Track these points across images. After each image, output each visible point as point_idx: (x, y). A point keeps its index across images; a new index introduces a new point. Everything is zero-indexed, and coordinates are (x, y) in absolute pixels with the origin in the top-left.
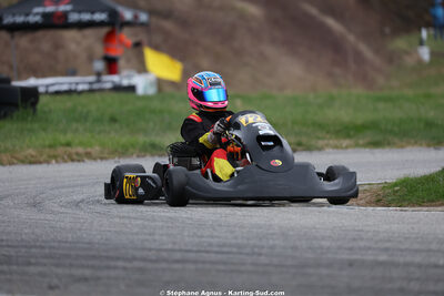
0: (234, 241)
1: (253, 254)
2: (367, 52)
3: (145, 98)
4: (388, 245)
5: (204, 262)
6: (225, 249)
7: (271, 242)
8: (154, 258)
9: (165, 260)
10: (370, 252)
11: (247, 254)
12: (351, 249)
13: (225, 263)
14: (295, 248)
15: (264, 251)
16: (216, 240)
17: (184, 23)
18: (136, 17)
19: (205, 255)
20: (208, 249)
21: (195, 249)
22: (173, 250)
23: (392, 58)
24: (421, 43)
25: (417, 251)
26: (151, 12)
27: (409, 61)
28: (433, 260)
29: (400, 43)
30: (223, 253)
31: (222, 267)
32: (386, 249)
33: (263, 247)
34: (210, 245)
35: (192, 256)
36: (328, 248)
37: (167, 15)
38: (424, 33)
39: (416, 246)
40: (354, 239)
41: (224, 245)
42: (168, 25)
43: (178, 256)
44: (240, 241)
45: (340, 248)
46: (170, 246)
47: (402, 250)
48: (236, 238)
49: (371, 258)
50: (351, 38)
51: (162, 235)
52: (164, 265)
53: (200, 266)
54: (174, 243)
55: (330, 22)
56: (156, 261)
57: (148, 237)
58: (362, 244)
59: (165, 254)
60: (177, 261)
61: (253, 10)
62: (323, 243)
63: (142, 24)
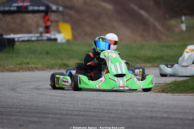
0: (100, 107)
1: (109, 113)
2: (158, 26)
3: (61, 44)
4: (167, 110)
5: (87, 116)
6: (96, 110)
7: (116, 108)
8: (65, 113)
9: (71, 115)
10: (159, 113)
11: (106, 113)
12: (151, 111)
14: (127, 110)
15: (113, 111)
16: (93, 106)
17: (79, 11)
18: (58, 9)
19: (88, 113)
21: (83, 110)
22: (74, 110)
23: (169, 29)
24: (182, 22)
25: (180, 113)
26: (65, 7)
27: (177, 30)
28: (187, 117)
29: (173, 22)
30: (95, 112)
31: (95, 118)
32: (167, 112)
33: (113, 110)
34: (90, 108)
35: (82, 113)
36: (141, 111)
37: (72, 8)
38: (183, 18)
39: (180, 111)
40: (153, 107)
42: (72, 12)
43: (76, 113)
44: (103, 107)
45: (146, 111)
46: (72, 109)
47: (173, 112)
48: (101, 105)
49: (160, 115)
50: (151, 20)
51: (68, 104)
52: (69, 117)
53: (85, 117)
54: (74, 107)
55: (143, 12)
56: (66, 115)
57: (62, 104)
58: (156, 109)
59: (70, 112)
60: (75, 115)
61: (109, 6)
62: (139, 108)
63: (60, 12)
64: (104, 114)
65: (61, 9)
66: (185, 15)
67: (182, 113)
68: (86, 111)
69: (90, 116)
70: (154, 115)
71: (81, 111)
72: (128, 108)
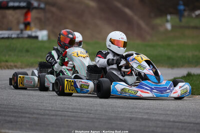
0: (79, 107)
1: (88, 113)
2: (143, 24)
3: (43, 42)
4: (148, 111)
5: (65, 116)
6: (75, 111)
7: (96, 108)
8: (42, 113)
9: (48, 115)
10: (140, 114)
11: (85, 113)
12: (131, 112)
13: (74, 117)
14: (106, 111)
15: (92, 112)
17: (61, 8)
18: (39, 5)
19: (66, 113)
20: (67, 110)
22: (51, 110)
23: (154, 28)
24: (167, 21)
25: (161, 114)
26: (46, 4)
27: (162, 29)
28: (168, 119)
29: (158, 21)
30: (73, 112)
31: (73, 119)
32: (147, 113)
33: (92, 110)
34: (68, 108)
35: (60, 113)
36: (121, 112)
37: (54, 5)
38: (169, 17)
39: (161, 112)
40: (133, 108)
41: (75, 109)
42: (54, 9)
43: (54, 113)
44: (82, 107)
45: (126, 112)
46: (50, 108)
47: (154, 114)
49: (140, 117)
50: (136, 18)
51: (47, 103)
52: (47, 117)
53: (63, 118)
54: (52, 107)
55: (127, 11)
56: (44, 115)
58: (136, 110)
59: (47, 112)
60: (53, 115)
61: (92, 4)
62: (119, 109)
64: (82, 114)
65: (42, 5)
66: (171, 13)
67: (163, 114)
68: (64, 111)
69: (68, 116)
70: (133, 116)
71: (59, 111)
72: (108, 109)
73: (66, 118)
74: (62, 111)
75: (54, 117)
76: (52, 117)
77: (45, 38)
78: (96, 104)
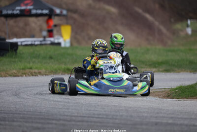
0: (104, 113)
1: (113, 118)
2: (164, 30)
3: (65, 48)
4: (173, 116)
5: (91, 122)
6: (100, 116)
7: (121, 114)
8: (69, 119)
9: (74, 121)
10: (165, 119)
11: (111, 119)
12: (156, 117)
13: (100, 123)
14: (131, 116)
15: (118, 117)
16: (97, 112)
17: (83, 15)
18: (61, 12)
19: (92, 119)
20: (93, 116)
21: (87, 116)
22: (77, 116)
23: (174, 33)
24: (188, 26)
25: (185, 119)
26: (68, 10)
27: (182, 34)
28: (193, 123)
29: (178, 26)
30: (99, 118)
31: (99, 124)
32: (172, 118)
33: (117, 116)
34: (94, 114)
35: (86, 119)
36: (146, 117)
37: (75, 11)
38: (189, 22)
39: (185, 117)
40: (158, 113)
41: (100, 114)
42: (76, 16)
43: (80, 119)
44: (107, 113)
45: (151, 117)
46: (76, 114)
47: (178, 118)
48: (105, 111)
49: (166, 121)
50: (157, 23)
51: (72, 109)
52: (73, 123)
53: (90, 123)
54: (78, 113)
55: (148, 16)
56: (70, 121)
57: (66, 110)
58: (161, 115)
59: (74, 118)
60: (79, 121)
61: (113, 10)
62: (144, 114)
63: (64, 15)
65: (65, 12)
66: (191, 18)
67: (188, 119)
68: (90, 117)
69: (95, 122)
70: (158, 121)
71: (85, 117)
72: (133, 114)
73: (93, 124)
74: (88, 117)
75: (80, 123)
76: (78, 123)
77: (68, 45)
78: (122, 110)
